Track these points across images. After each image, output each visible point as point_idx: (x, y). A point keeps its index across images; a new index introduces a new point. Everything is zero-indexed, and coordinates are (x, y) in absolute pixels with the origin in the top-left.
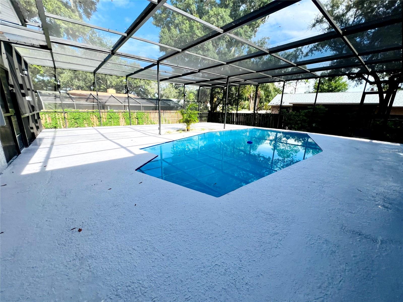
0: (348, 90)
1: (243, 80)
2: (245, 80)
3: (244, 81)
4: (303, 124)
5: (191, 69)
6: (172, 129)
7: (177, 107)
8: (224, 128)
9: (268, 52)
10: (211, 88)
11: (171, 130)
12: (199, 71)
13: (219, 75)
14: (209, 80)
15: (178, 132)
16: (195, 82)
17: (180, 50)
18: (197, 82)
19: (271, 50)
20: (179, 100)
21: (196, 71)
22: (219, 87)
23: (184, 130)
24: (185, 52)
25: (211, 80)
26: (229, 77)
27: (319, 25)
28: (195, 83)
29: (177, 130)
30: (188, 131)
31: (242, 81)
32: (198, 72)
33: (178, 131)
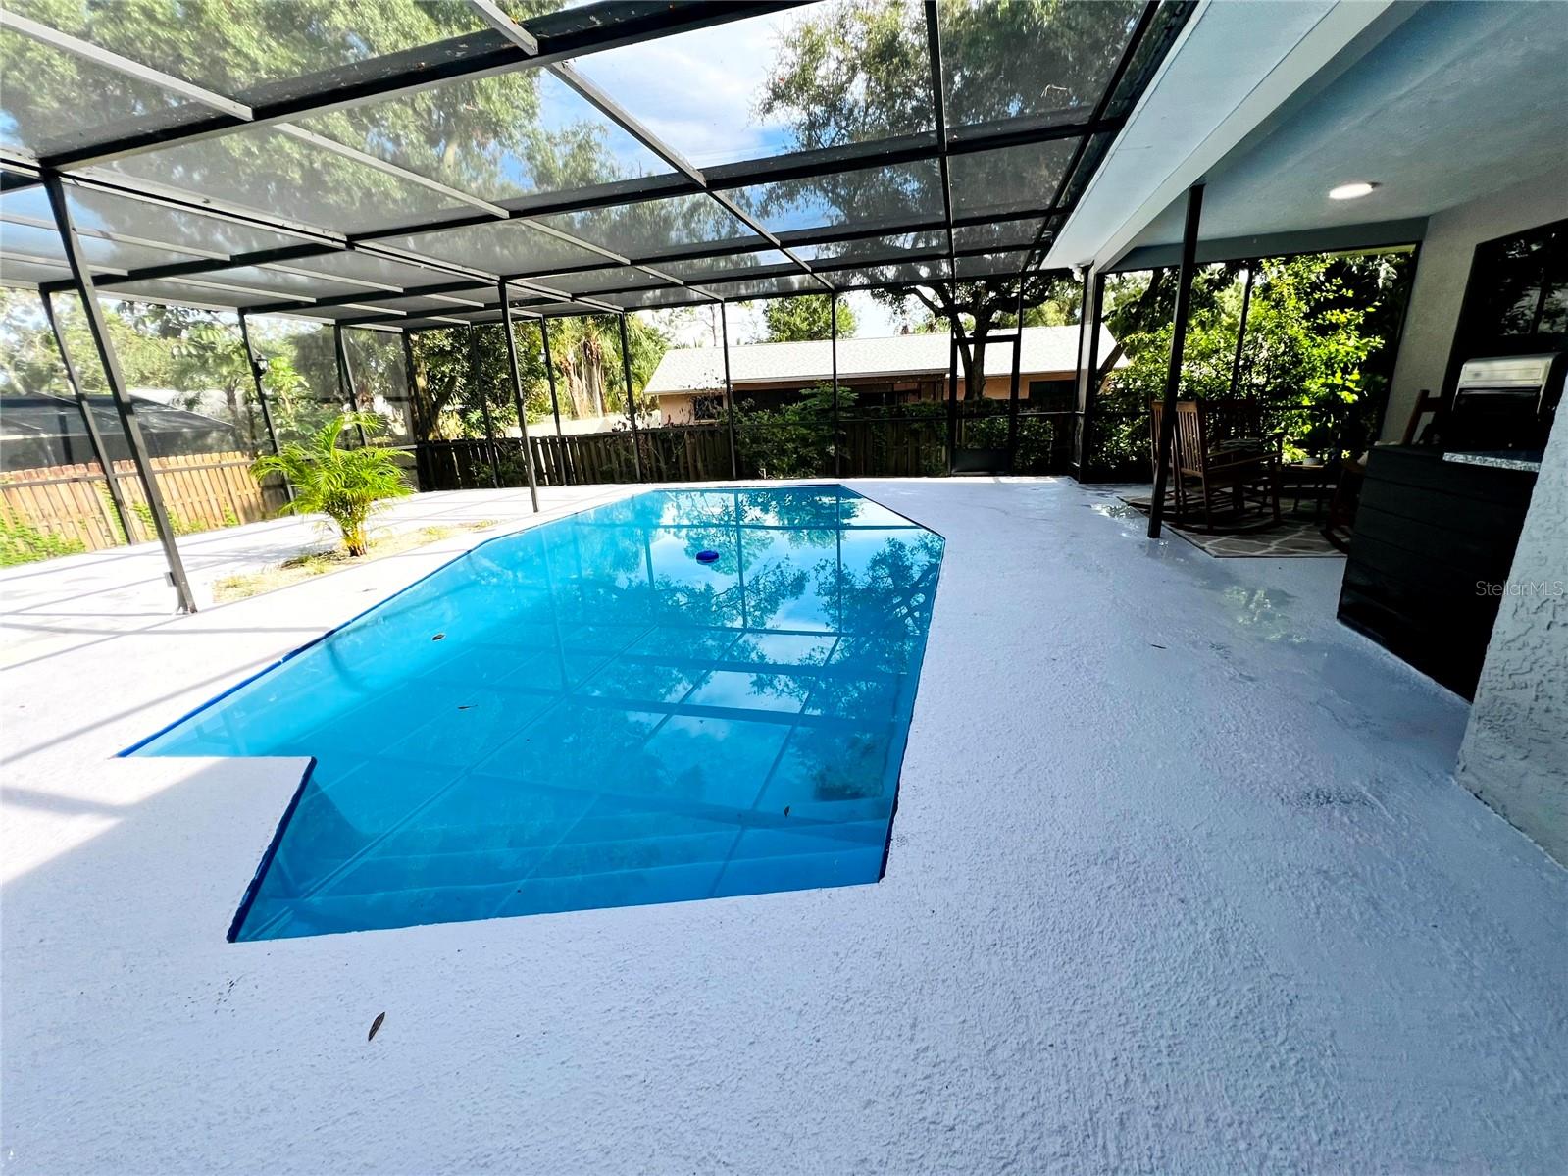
0: (857, 332)
1: (565, 294)
2: (574, 297)
3: (572, 300)
4: (802, 451)
5: (301, 228)
6: (248, 559)
7: (201, 434)
8: (536, 510)
9: (701, 180)
10: (400, 330)
11: (248, 571)
12: (352, 241)
13: (460, 268)
14: (401, 291)
15: (299, 570)
16: (314, 300)
17: (246, 112)
18: (325, 302)
19: (715, 176)
20: (191, 394)
21: (333, 240)
22: (441, 326)
23: (329, 555)
24: (279, 127)
25: (410, 292)
26: (504, 279)
27: (782, 110)
28: (310, 305)
29: (282, 561)
30: (354, 553)
31: (563, 295)
32: (343, 246)
33: (288, 565)
